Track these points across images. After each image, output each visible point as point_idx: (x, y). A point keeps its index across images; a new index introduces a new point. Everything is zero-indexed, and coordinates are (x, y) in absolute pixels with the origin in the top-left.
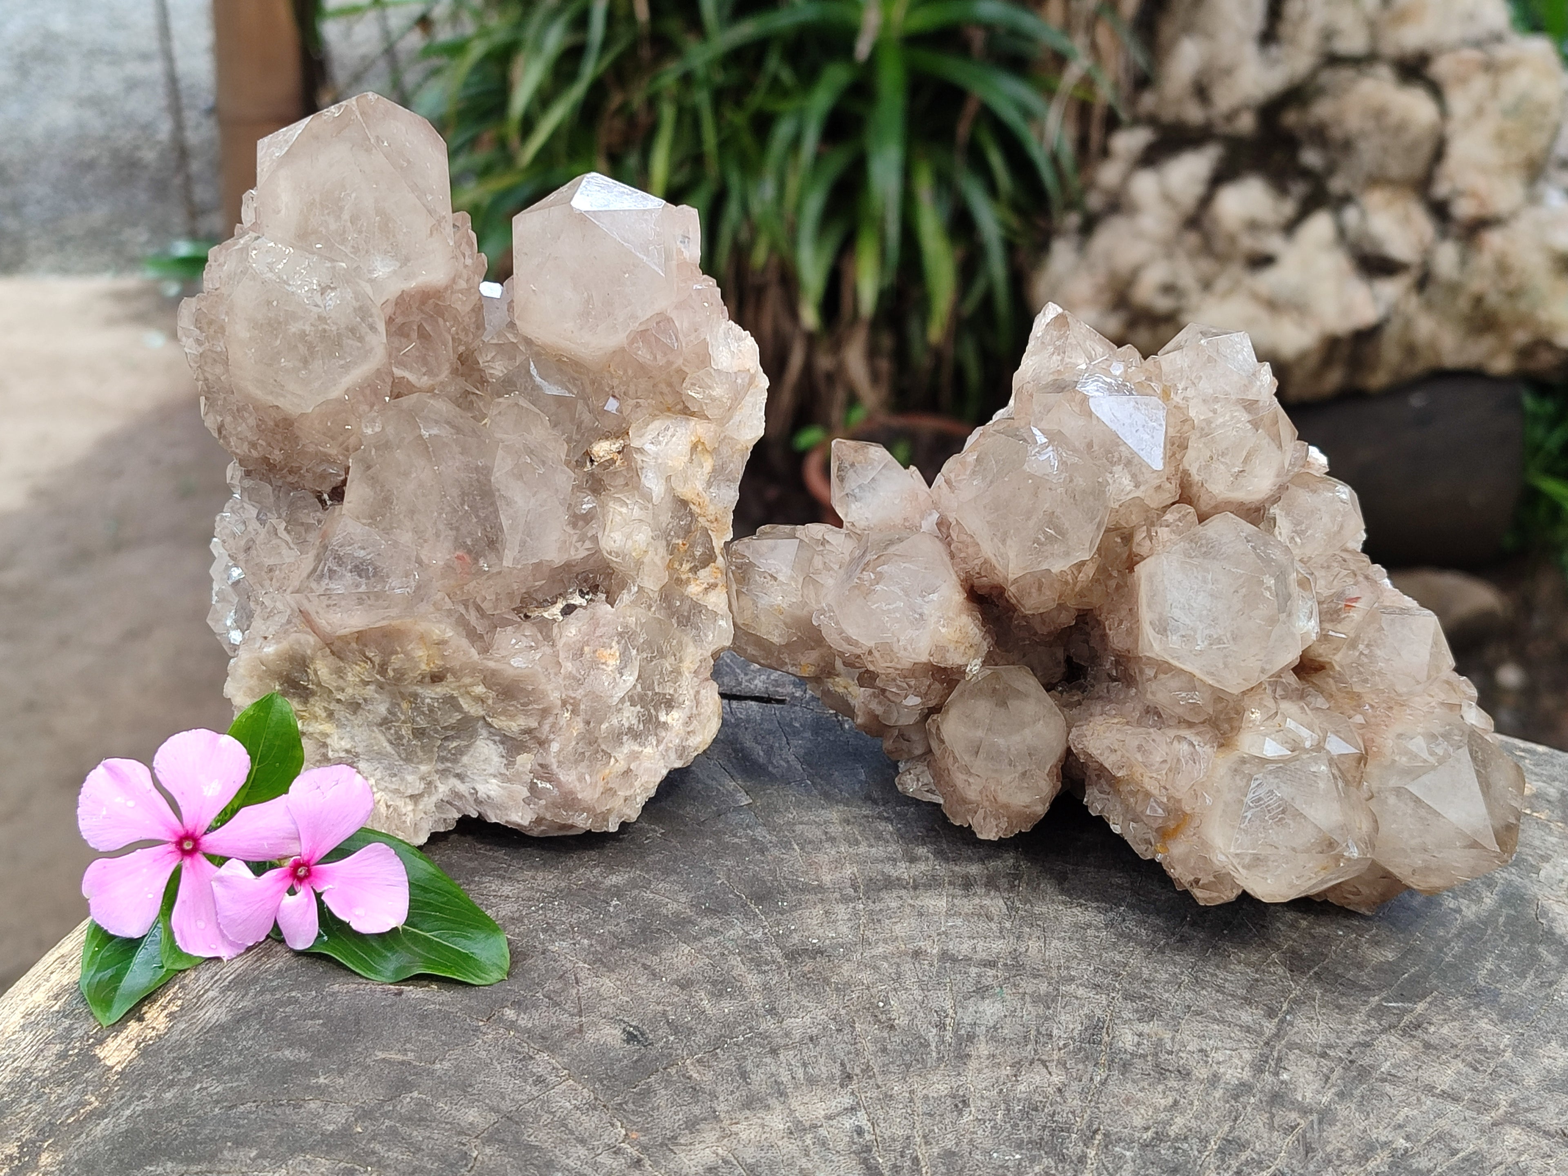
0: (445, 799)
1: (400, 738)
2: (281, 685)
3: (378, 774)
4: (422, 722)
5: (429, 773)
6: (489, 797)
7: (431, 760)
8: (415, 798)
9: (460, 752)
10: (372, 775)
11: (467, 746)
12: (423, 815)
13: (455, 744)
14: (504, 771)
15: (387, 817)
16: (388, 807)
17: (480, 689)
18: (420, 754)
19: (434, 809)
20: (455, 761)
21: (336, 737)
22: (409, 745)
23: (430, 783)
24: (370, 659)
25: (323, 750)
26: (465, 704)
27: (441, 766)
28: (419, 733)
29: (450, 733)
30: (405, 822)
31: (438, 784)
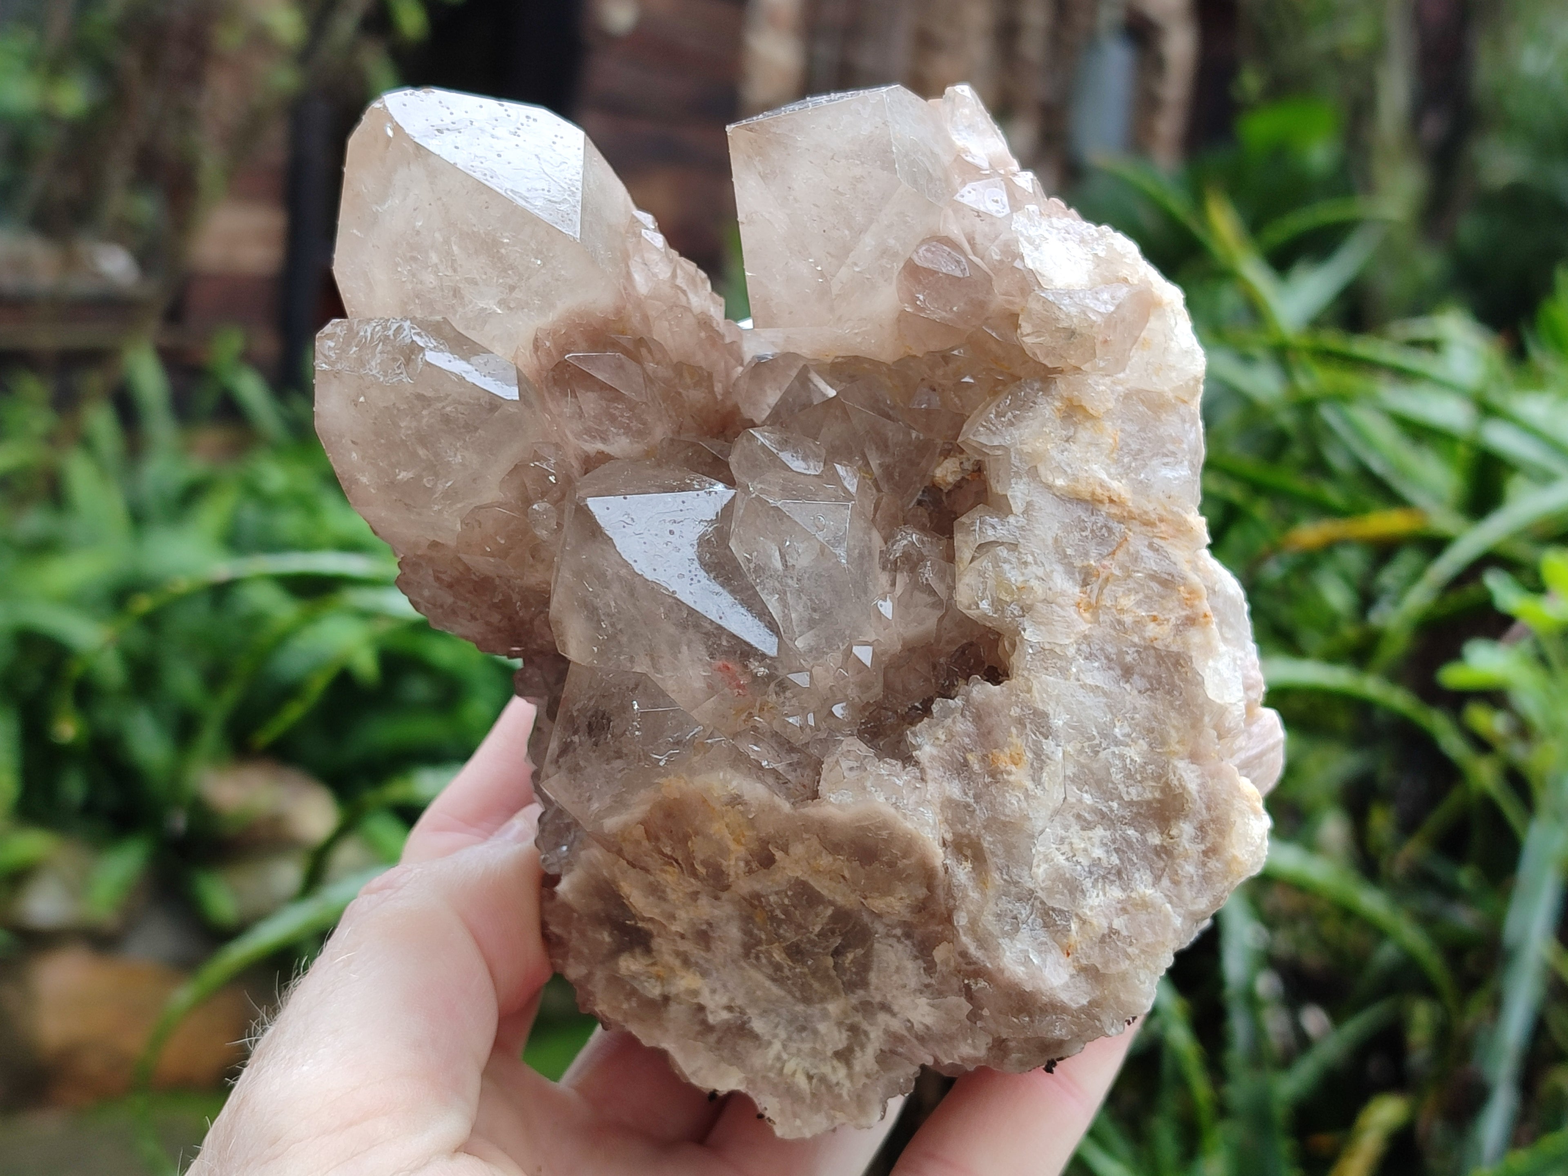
0: (886, 1048)
1: (778, 967)
2: (611, 935)
3: (783, 1035)
4: (790, 935)
5: (845, 1013)
6: (927, 1027)
7: (836, 992)
8: (844, 1056)
9: (864, 966)
10: (775, 1036)
11: (868, 955)
12: (864, 1080)
13: (850, 956)
14: (928, 980)
15: (814, 1095)
16: (810, 1077)
17: (825, 861)
18: (816, 985)
19: (876, 1067)
20: (864, 984)
21: (706, 992)
22: (795, 975)
23: (854, 1030)
24: (671, 857)
25: (701, 1016)
26: (823, 886)
27: (854, 1000)
28: (795, 952)
29: (838, 941)
30: (840, 1096)
31: (865, 1026)
